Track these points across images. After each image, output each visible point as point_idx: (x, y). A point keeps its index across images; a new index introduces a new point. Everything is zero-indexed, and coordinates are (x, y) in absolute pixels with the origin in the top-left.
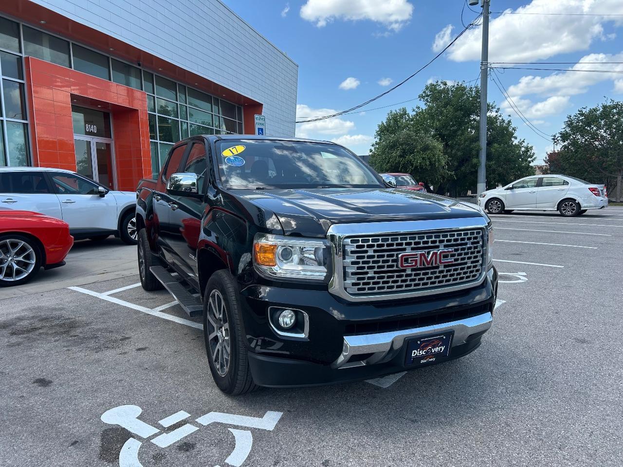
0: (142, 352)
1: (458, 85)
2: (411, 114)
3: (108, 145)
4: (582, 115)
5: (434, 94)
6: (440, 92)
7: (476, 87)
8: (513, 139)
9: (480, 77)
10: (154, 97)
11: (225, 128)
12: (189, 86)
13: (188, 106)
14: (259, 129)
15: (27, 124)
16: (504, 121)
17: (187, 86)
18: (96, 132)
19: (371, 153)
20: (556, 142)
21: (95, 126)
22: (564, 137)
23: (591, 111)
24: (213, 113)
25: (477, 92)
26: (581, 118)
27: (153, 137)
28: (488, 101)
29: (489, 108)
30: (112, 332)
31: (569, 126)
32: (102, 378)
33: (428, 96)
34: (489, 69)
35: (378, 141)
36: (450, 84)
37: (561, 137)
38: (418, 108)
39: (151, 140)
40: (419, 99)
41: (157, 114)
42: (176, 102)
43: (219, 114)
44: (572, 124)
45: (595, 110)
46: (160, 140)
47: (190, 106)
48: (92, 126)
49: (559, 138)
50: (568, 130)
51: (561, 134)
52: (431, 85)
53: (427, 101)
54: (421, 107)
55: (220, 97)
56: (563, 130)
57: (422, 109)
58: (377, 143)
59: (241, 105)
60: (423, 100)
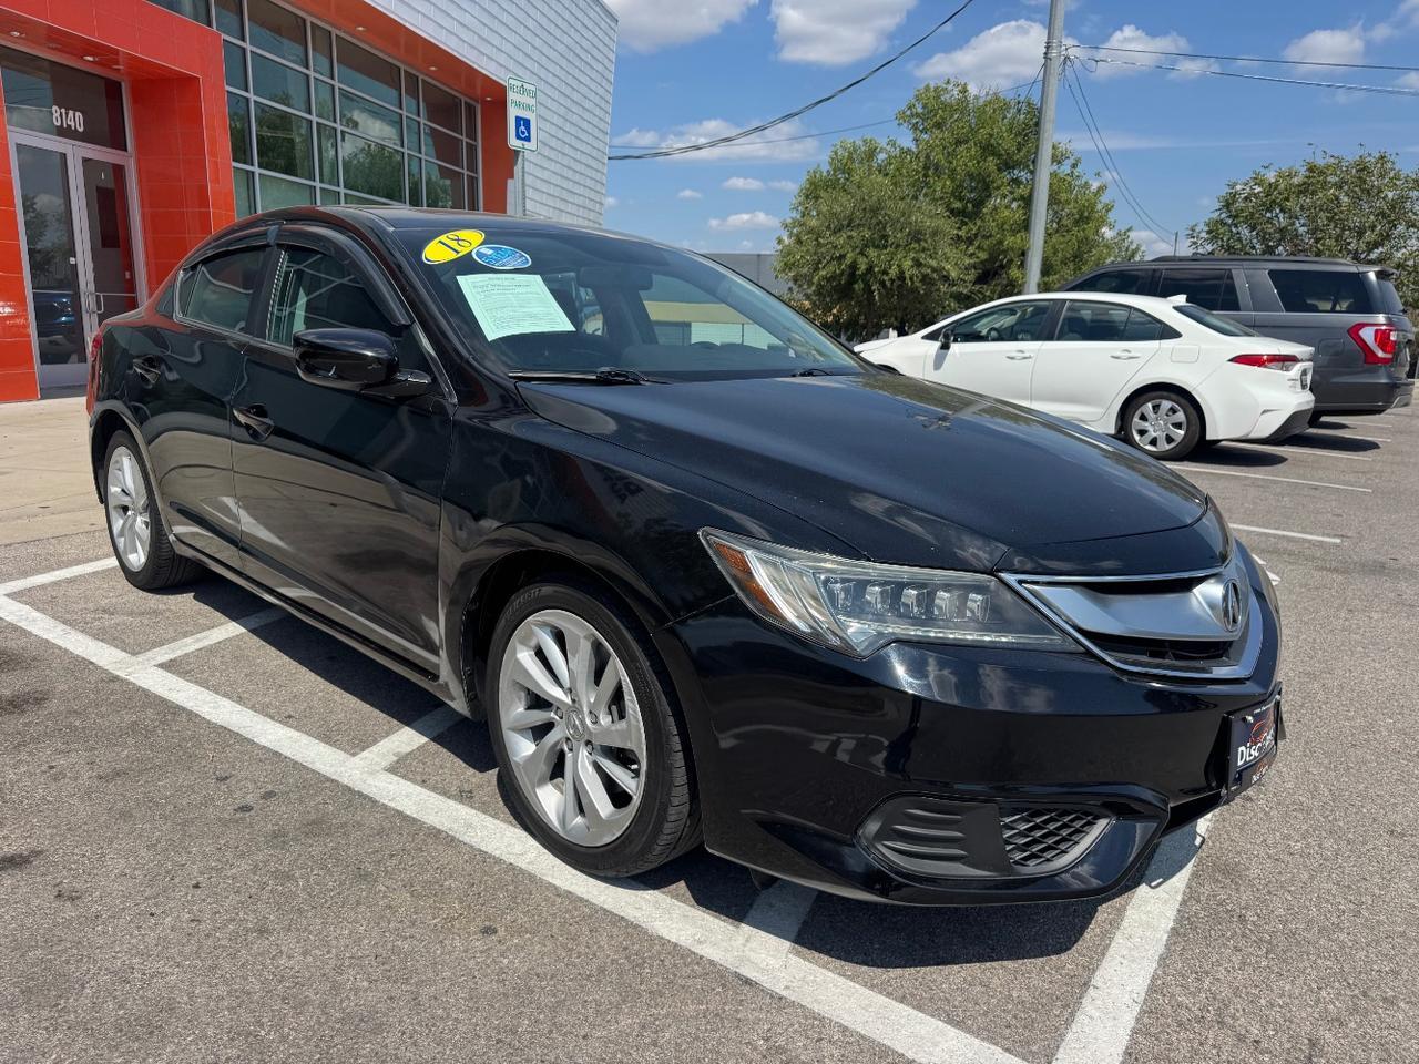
3: (118, 170)
4: (1262, 183)
5: (932, 112)
6: (950, 109)
8: (1104, 230)
9: (1040, 78)
10: (244, 50)
11: (432, 151)
12: (339, 33)
13: (337, 85)
16: (1086, 186)
17: (335, 32)
18: (81, 129)
19: (780, 247)
20: (1195, 243)
21: (78, 114)
22: (1214, 231)
23: (1280, 177)
24: (403, 113)
26: (1256, 191)
31: (1227, 205)
33: (917, 115)
34: (1061, 60)
35: (799, 217)
36: (973, 90)
37: (1209, 232)
38: (893, 143)
39: (234, 164)
40: (897, 122)
41: (252, 97)
42: (305, 71)
43: (419, 115)
44: (1234, 202)
45: (1292, 173)
46: (260, 167)
47: (342, 86)
48: (71, 113)
49: (1204, 235)
50: (1224, 215)
51: (1208, 225)
52: (927, 88)
53: (915, 127)
54: (898, 142)
55: (422, 73)
56: (1215, 216)
57: (901, 147)
58: (796, 223)
59: (476, 100)
60: (905, 125)
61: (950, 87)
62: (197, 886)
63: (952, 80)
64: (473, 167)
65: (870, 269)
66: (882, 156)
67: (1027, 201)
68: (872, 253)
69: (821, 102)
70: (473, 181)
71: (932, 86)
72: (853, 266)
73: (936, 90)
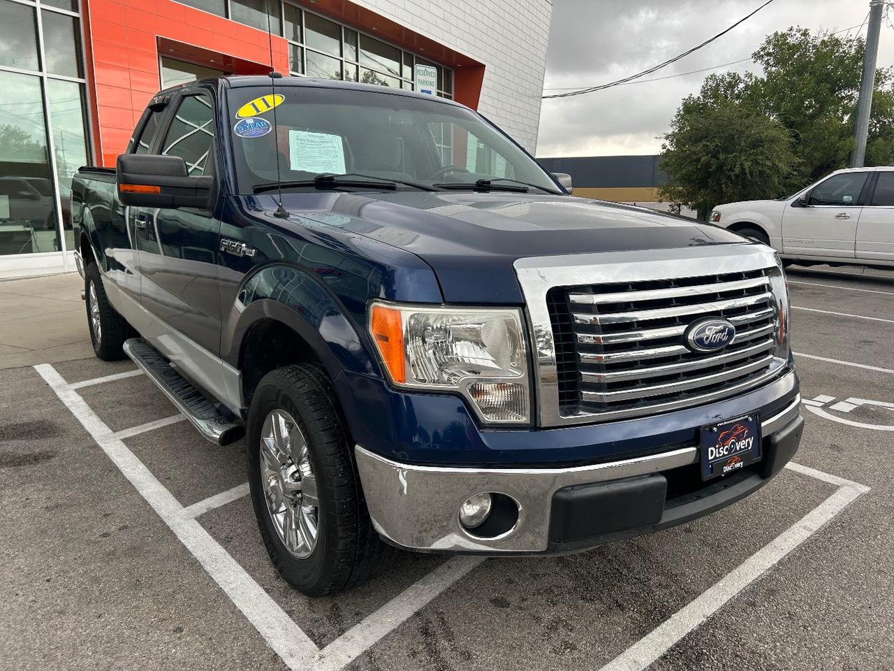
1: (825, 35)
6: (795, 48)
7: (859, 40)
9: (868, 20)
10: (302, 48)
12: (362, 33)
13: (359, 64)
15: (84, 84)
17: (359, 32)
24: (403, 79)
25: (861, 47)
28: (878, 66)
29: (879, 78)
33: (769, 54)
34: (885, 6)
35: (677, 131)
36: (812, 34)
38: (750, 76)
40: (753, 60)
41: (305, 77)
42: (340, 58)
52: (776, 34)
53: (767, 63)
54: (754, 75)
55: (414, 52)
57: (756, 78)
58: (674, 135)
59: (452, 67)
60: (759, 61)
61: (793, 33)
62: (48, 581)
63: (795, 27)
65: (720, 168)
66: (741, 86)
67: (855, 113)
68: (722, 156)
69: (694, 50)
71: (779, 33)
72: (708, 165)
73: (783, 35)
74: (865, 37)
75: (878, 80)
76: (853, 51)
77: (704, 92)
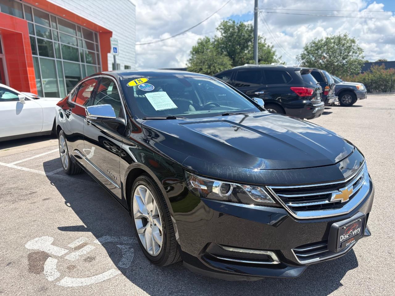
0: (47, 201)
1: (240, 22)
2: (212, 40)
4: (314, 43)
5: (226, 28)
6: (230, 27)
7: (251, 25)
8: (274, 57)
10: (33, 24)
11: (86, 47)
12: (58, 17)
13: (59, 31)
14: (114, 48)
16: (268, 46)
20: (298, 60)
22: (303, 57)
23: (319, 41)
24: (78, 37)
25: (252, 27)
26: (313, 45)
27: (34, 53)
28: (258, 35)
30: (22, 189)
31: (306, 50)
32: (21, 220)
33: (221, 29)
34: (258, 13)
36: (236, 22)
38: (216, 36)
39: (33, 56)
40: (216, 30)
41: (36, 37)
42: (50, 28)
43: (82, 38)
44: (308, 48)
45: (322, 40)
46: (40, 55)
49: (300, 58)
50: (305, 52)
51: (301, 54)
53: (221, 32)
55: (81, 25)
56: (303, 52)
57: (218, 38)
58: (191, 60)
59: (97, 32)
60: (218, 31)
61: (230, 21)
64: (98, 51)
70: (98, 55)
71: (225, 21)
73: (226, 22)
74: (253, 24)
75: (259, 39)
76: (250, 28)
77: (198, 43)
